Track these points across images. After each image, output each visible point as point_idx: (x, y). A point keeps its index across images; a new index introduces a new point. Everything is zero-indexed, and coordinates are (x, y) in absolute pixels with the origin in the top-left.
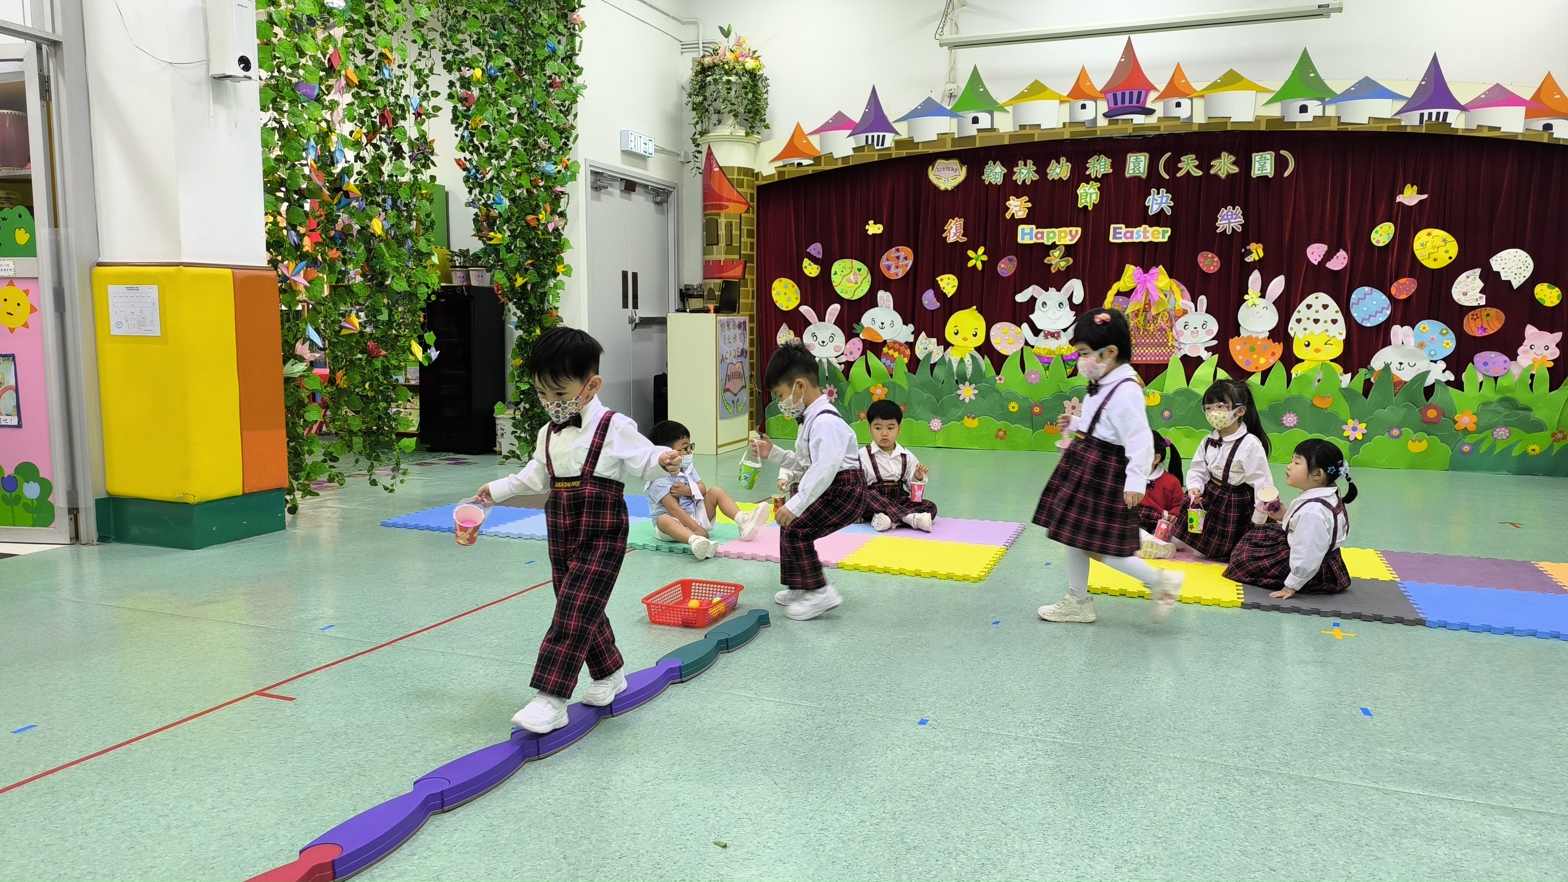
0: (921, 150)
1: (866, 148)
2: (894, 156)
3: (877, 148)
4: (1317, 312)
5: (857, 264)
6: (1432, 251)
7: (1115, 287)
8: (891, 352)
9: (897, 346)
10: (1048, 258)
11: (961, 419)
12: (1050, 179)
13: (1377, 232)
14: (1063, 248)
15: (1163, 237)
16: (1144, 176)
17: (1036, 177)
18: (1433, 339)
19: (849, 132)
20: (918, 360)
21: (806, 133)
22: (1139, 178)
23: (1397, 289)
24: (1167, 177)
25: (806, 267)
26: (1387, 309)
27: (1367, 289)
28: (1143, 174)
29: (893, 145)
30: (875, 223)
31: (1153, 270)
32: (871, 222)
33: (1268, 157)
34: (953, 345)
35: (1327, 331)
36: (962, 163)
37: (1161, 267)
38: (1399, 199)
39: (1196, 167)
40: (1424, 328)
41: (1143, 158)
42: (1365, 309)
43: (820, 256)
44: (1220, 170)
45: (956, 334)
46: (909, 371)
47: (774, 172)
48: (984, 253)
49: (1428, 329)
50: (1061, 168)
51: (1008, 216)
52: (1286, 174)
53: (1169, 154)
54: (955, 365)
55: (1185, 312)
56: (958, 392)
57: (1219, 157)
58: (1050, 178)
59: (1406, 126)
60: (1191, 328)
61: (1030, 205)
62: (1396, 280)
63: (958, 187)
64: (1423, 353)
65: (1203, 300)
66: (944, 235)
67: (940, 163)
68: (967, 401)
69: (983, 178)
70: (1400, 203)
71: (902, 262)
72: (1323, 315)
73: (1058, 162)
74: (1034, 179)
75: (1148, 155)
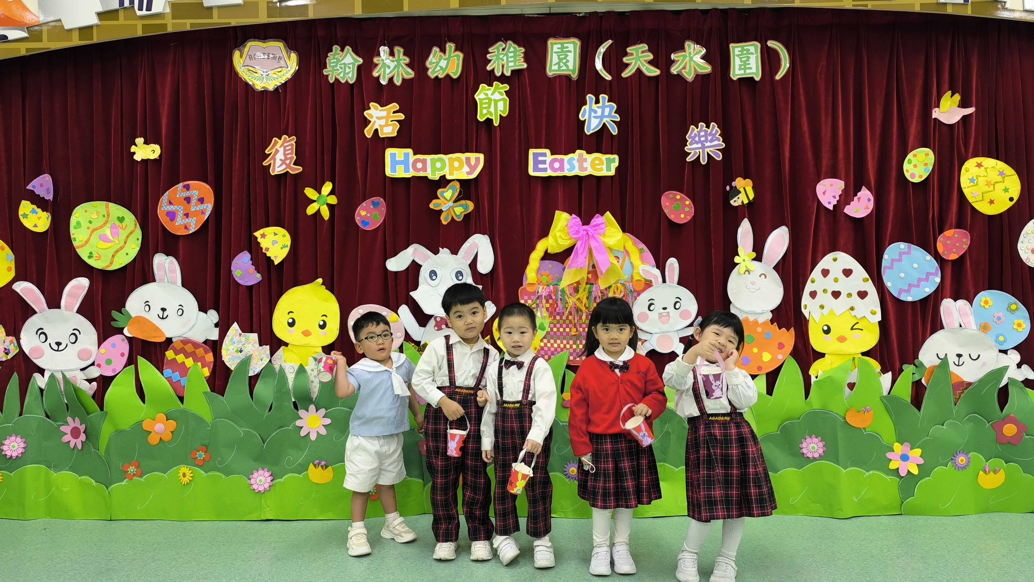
0: (217, 21)
1: (121, 14)
2: (170, 30)
3: (139, 13)
4: (836, 280)
5: (116, 210)
6: (987, 188)
7: (541, 247)
8: (180, 358)
9: (189, 348)
10: (435, 201)
11: (302, 468)
12: (433, 76)
13: (910, 162)
14: (458, 185)
15: (609, 169)
16: (575, 76)
17: (410, 74)
18: (999, 318)
20: (228, 371)
22: (568, 77)
23: (945, 245)
24: (608, 77)
25: (25, 216)
26: (935, 274)
27: (902, 246)
28: (573, 71)
29: (168, 10)
30: (146, 143)
31: (597, 220)
32: (140, 141)
33: (752, 49)
34: (286, 345)
35: (852, 309)
36: (291, 46)
37: (608, 213)
38: (936, 114)
39: (650, 62)
40: (986, 302)
41: (571, 47)
42: (902, 275)
43: (50, 197)
44: (684, 68)
45: (292, 324)
46: (213, 389)
48: (332, 193)
49: (991, 303)
50: (448, 59)
51: (368, 133)
52: (778, 77)
53: (610, 42)
54: (291, 377)
55: (648, 284)
56: (298, 423)
57: (681, 48)
58: (432, 74)
59: (945, 4)
60: (658, 308)
61: (401, 116)
62: (941, 232)
63: (284, 85)
64: (989, 339)
65: (673, 264)
66: (265, 163)
67: (252, 45)
68: (313, 437)
69: (325, 72)
70: (935, 119)
71: (194, 207)
72: (844, 285)
73: (443, 50)
74: (407, 77)
75: (578, 43)
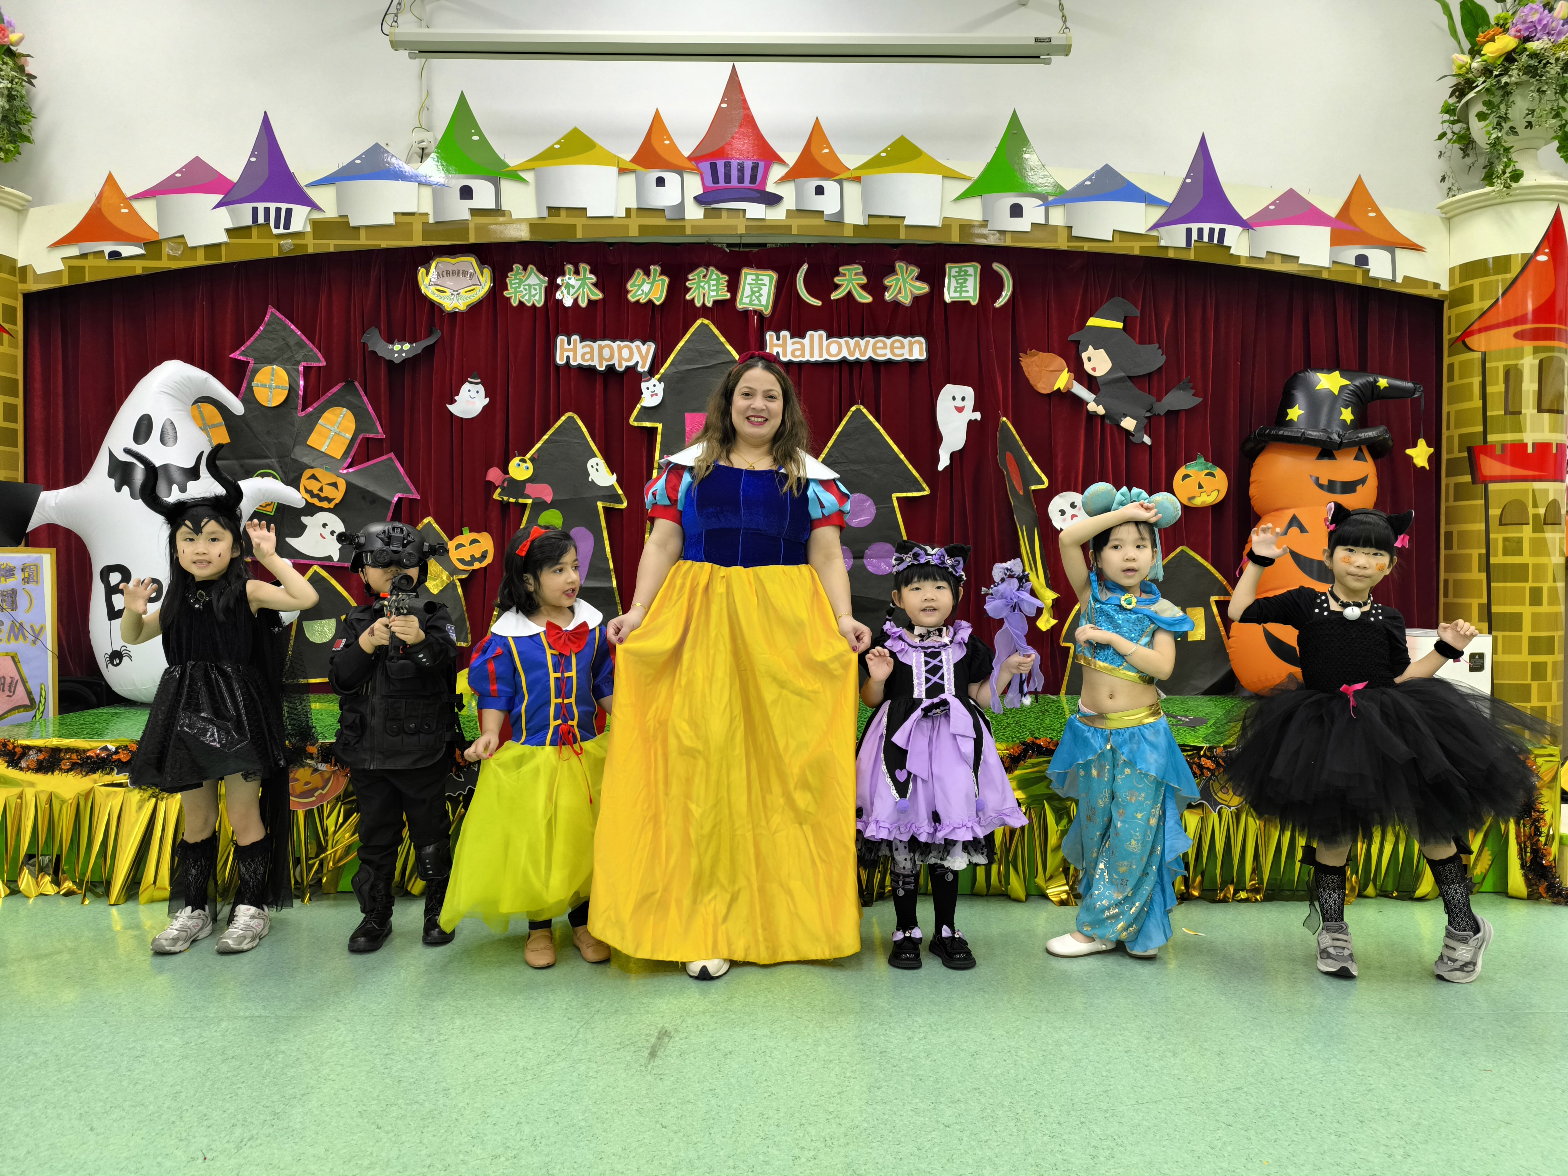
0: (364, 242)
1: (254, 232)
2: (310, 250)
3: (275, 231)
16: (767, 312)
17: (597, 295)
19: (218, 197)
21: (129, 194)
22: (758, 313)
24: (813, 302)
28: (766, 307)
29: (308, 229)
33: (971, 269)
41: (765, 279)
44: (899, 293)
47: (60, 266)
52: (999, 302)
58: (632, 299)
59: (1166, 248)
67: (441, 262)
74: (593, 296)
75: (773, 275)
